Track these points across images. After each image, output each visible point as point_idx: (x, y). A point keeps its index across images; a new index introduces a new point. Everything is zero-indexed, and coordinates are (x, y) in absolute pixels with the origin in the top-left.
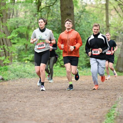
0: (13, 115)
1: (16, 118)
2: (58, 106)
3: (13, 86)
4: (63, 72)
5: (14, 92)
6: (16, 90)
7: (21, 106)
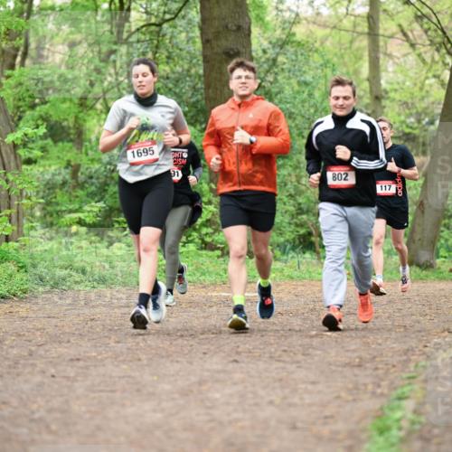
0: (24, 427)
2: (192, 392)
3: (24, 318)
4: (211, 269)
5: (30, 341)
6: (39, 333)
7: (54, 394)
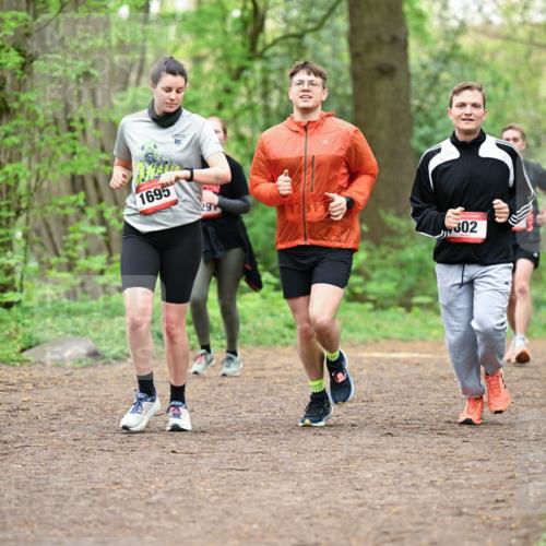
0: (140, 511)
1: (154, 523)
2: (338, 470)
7: (174, 473)
